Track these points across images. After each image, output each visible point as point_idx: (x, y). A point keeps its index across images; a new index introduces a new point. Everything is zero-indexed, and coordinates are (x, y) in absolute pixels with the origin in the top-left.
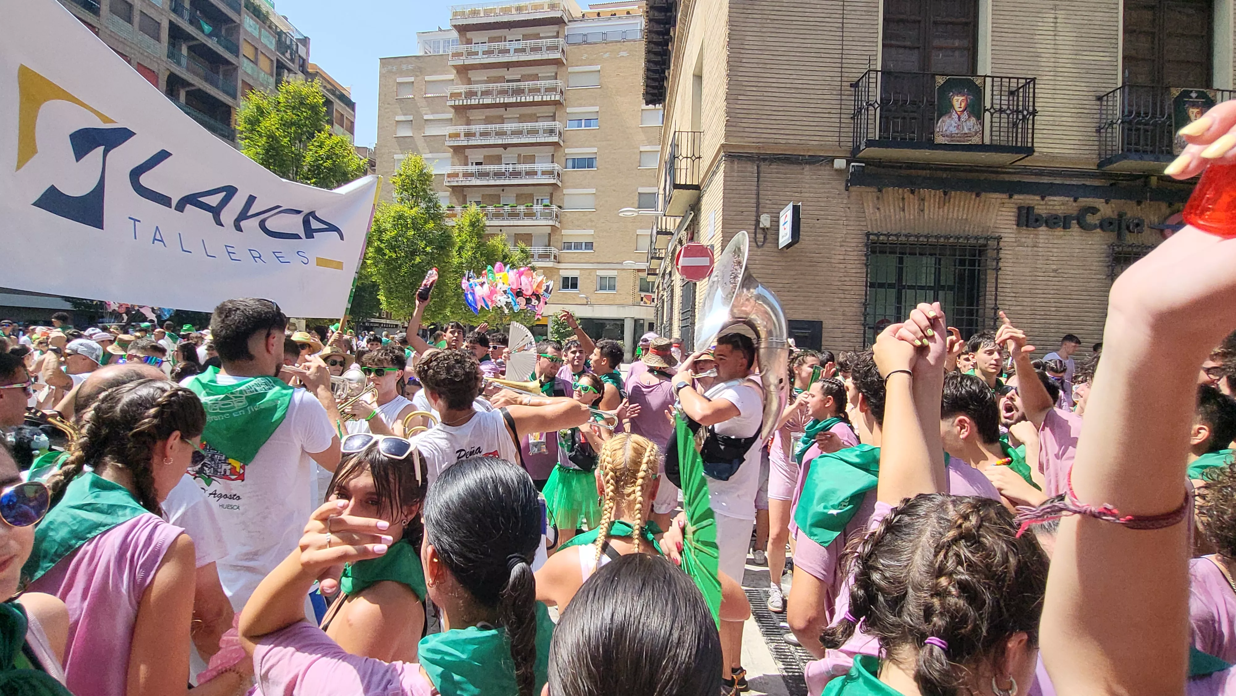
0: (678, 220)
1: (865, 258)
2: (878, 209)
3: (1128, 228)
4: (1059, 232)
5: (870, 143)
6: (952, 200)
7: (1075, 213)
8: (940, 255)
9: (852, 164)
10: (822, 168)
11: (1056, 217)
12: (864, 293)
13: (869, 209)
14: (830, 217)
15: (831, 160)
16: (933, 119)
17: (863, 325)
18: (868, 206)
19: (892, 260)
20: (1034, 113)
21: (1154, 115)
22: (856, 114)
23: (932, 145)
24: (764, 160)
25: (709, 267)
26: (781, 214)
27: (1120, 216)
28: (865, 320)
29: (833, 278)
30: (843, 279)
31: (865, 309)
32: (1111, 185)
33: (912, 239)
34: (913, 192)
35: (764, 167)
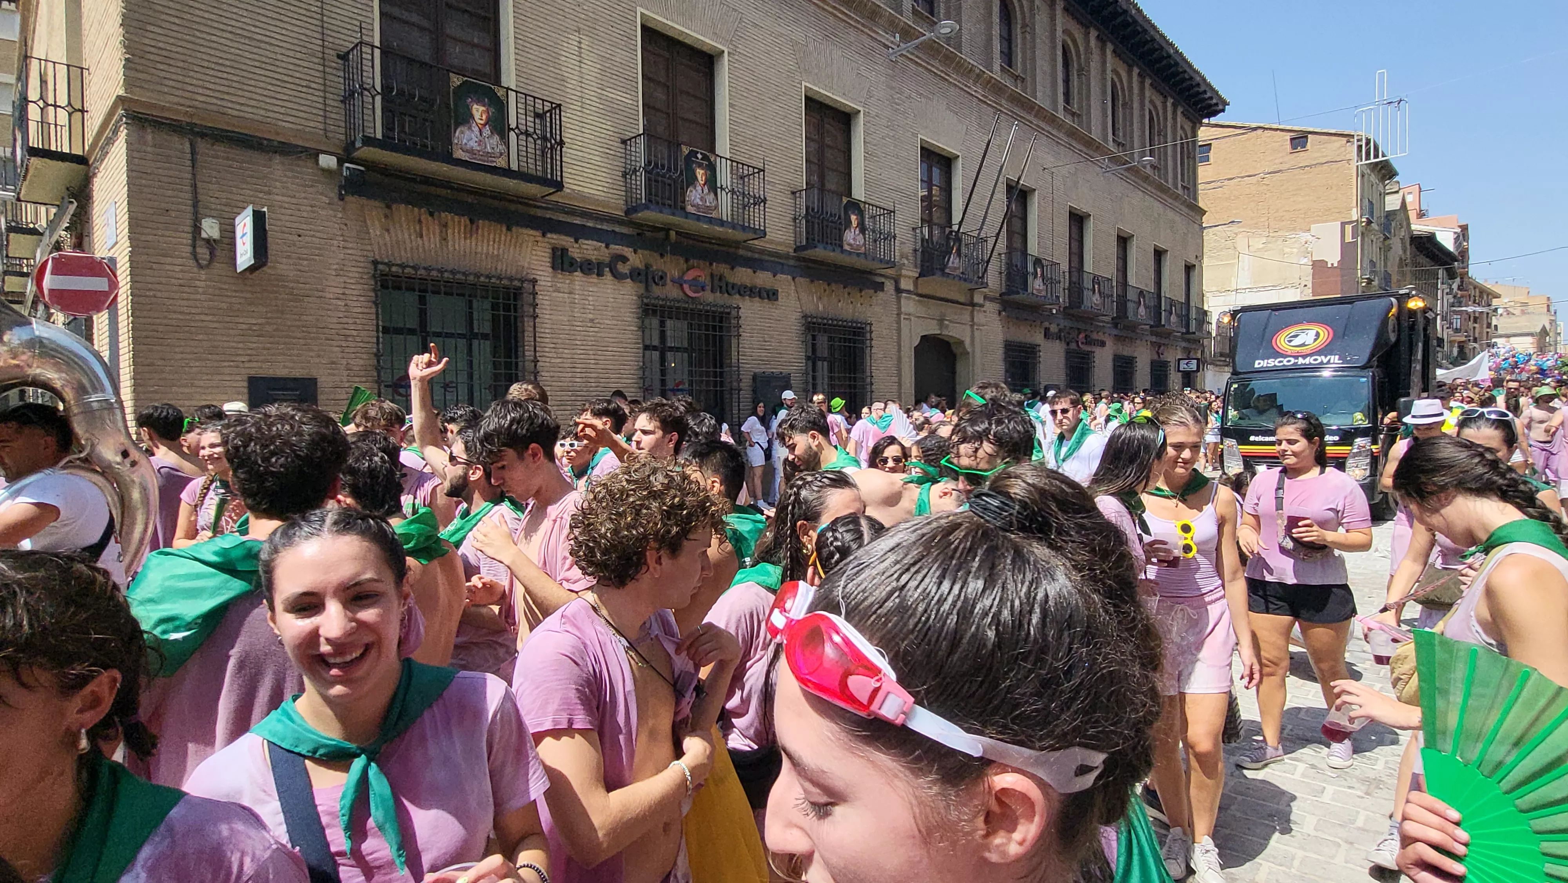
0: (53, 210)
1: (373, 294)
2: (388, 230)
3: (653, 278)
4: (594, 279)
5: (369, 141)
6: (480, 231)
7: (607, 260)
8: (470, 296)
9: (347, 165)
10: (300, 162)
11: (589, 262)
12: (375, 340)
13: (375, 231)
14: (318, 234)
15: (314, 155)
16: (449, 126)
17: (377, 382)
18: (373, 225)
19: (411, 299)
20: (561, 143)
21: (669, 170)
22: (348, 97)
23: (449, 158)
24: (203, 135)
25: (106, 294)
26: (237, 220)
27: (647, 267)
28: (379, 376)
29: (329, 320)
30: (344, 320)
31: (378, 361)
32: (638, 234)
33: (434, 273)
34: (431, 214)
35: (202, 146)
